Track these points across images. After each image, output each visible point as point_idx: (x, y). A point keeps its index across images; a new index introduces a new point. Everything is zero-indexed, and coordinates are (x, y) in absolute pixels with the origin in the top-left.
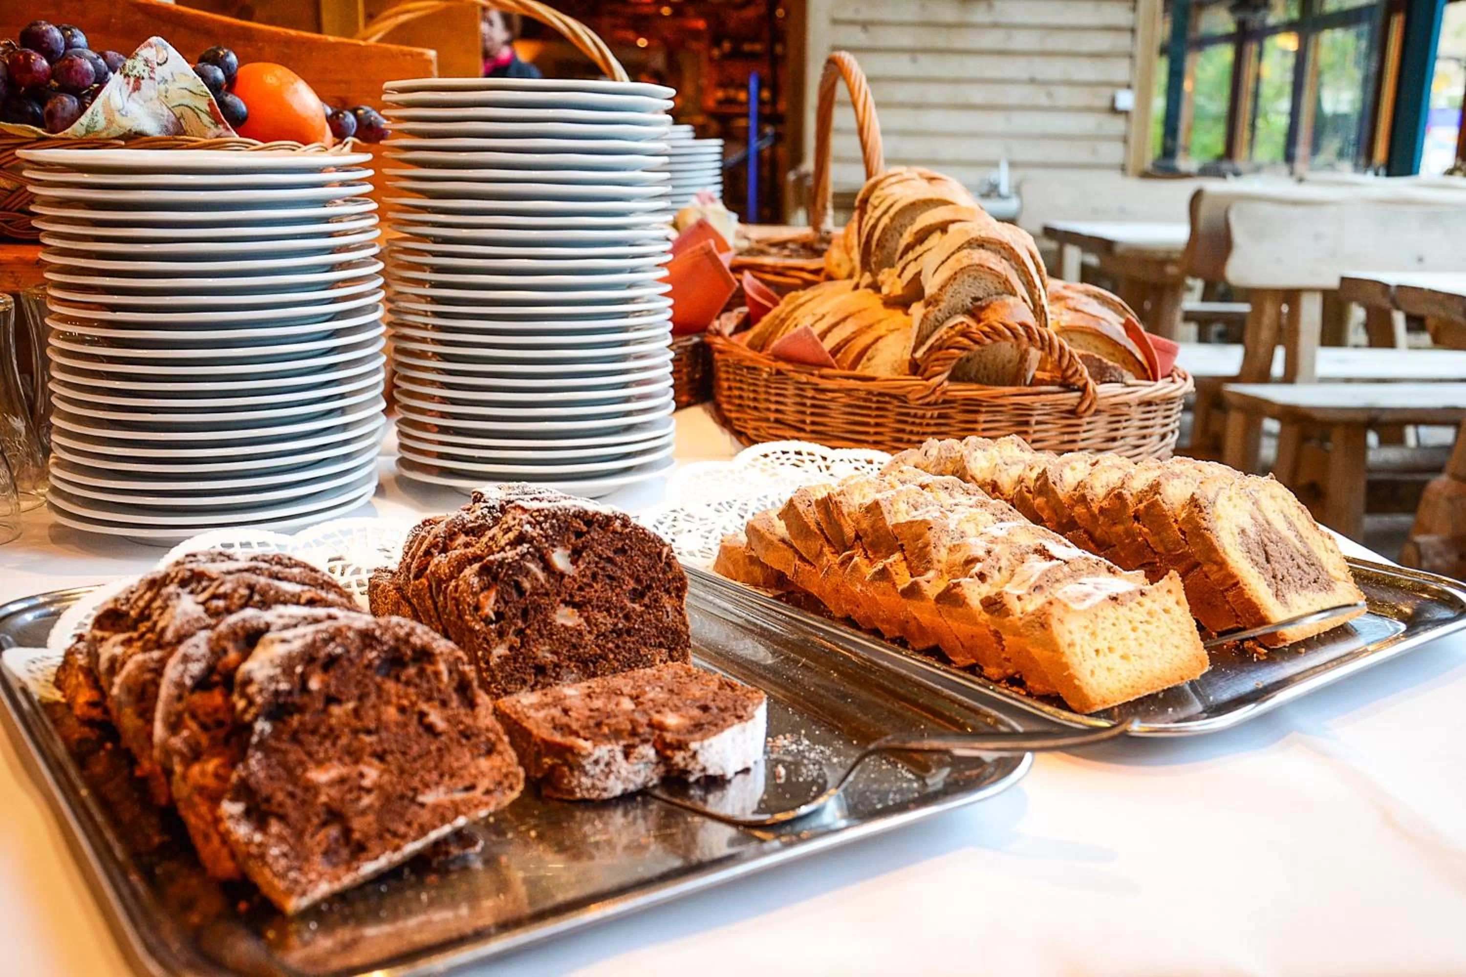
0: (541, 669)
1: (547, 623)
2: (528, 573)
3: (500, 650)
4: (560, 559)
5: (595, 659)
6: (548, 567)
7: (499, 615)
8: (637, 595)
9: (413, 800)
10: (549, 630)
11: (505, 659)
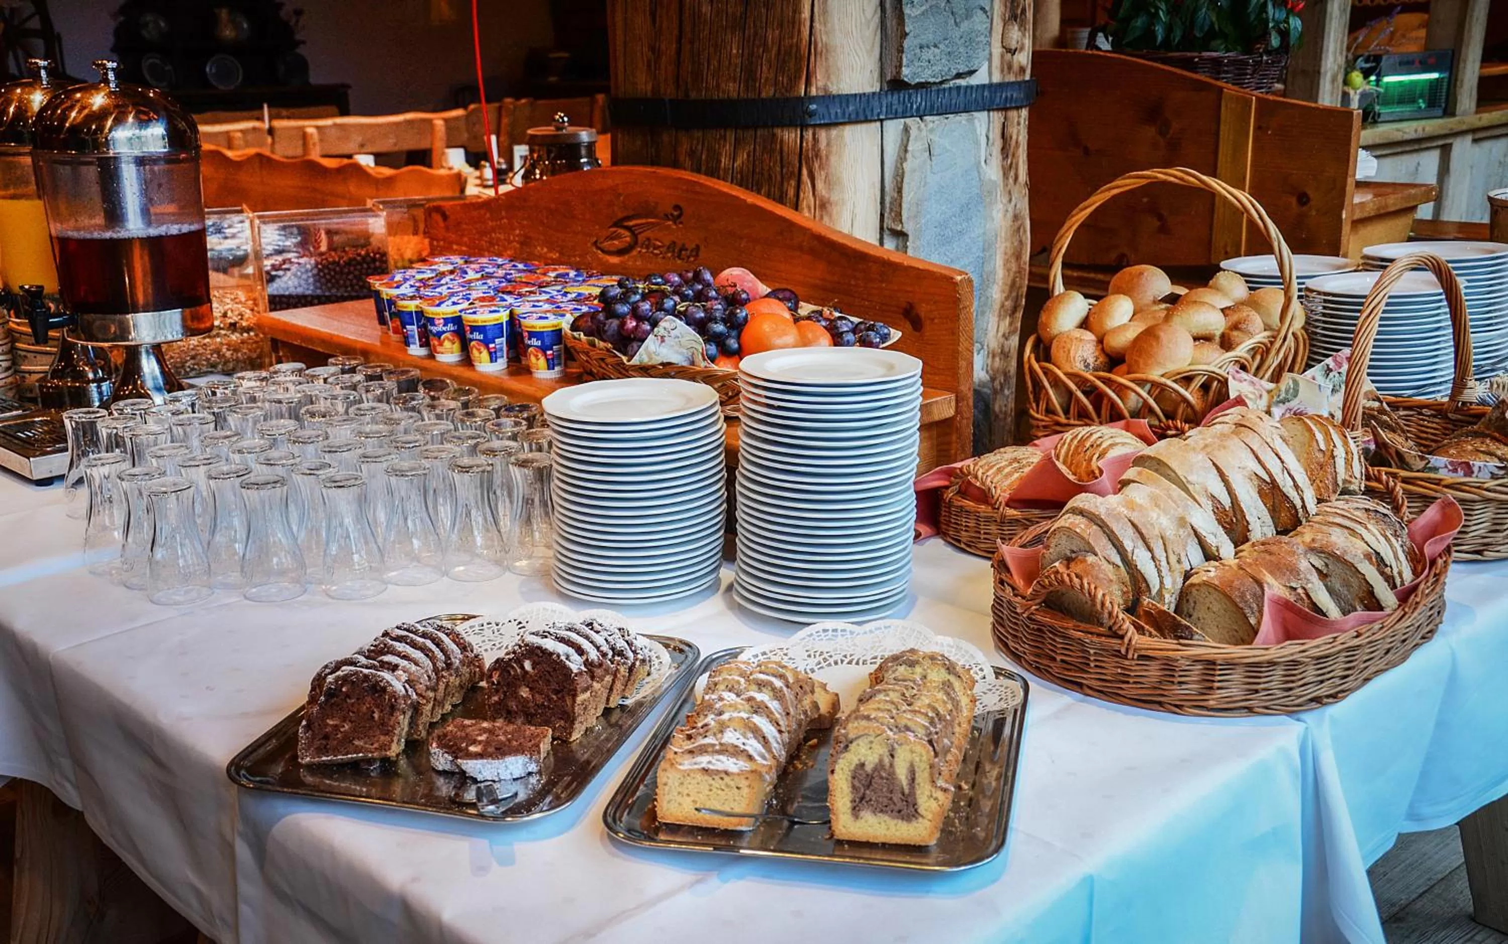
0: (509, 712)
1: (516, 692)
2: (513, 667)
3: (496, 698)
4: (527, 665)
5: (533, 715)
6: (522, 668)
7: (499, 682)
8: (557, 692)
9: (351, 741)
10: (516, 695)
11: (496, 702)
